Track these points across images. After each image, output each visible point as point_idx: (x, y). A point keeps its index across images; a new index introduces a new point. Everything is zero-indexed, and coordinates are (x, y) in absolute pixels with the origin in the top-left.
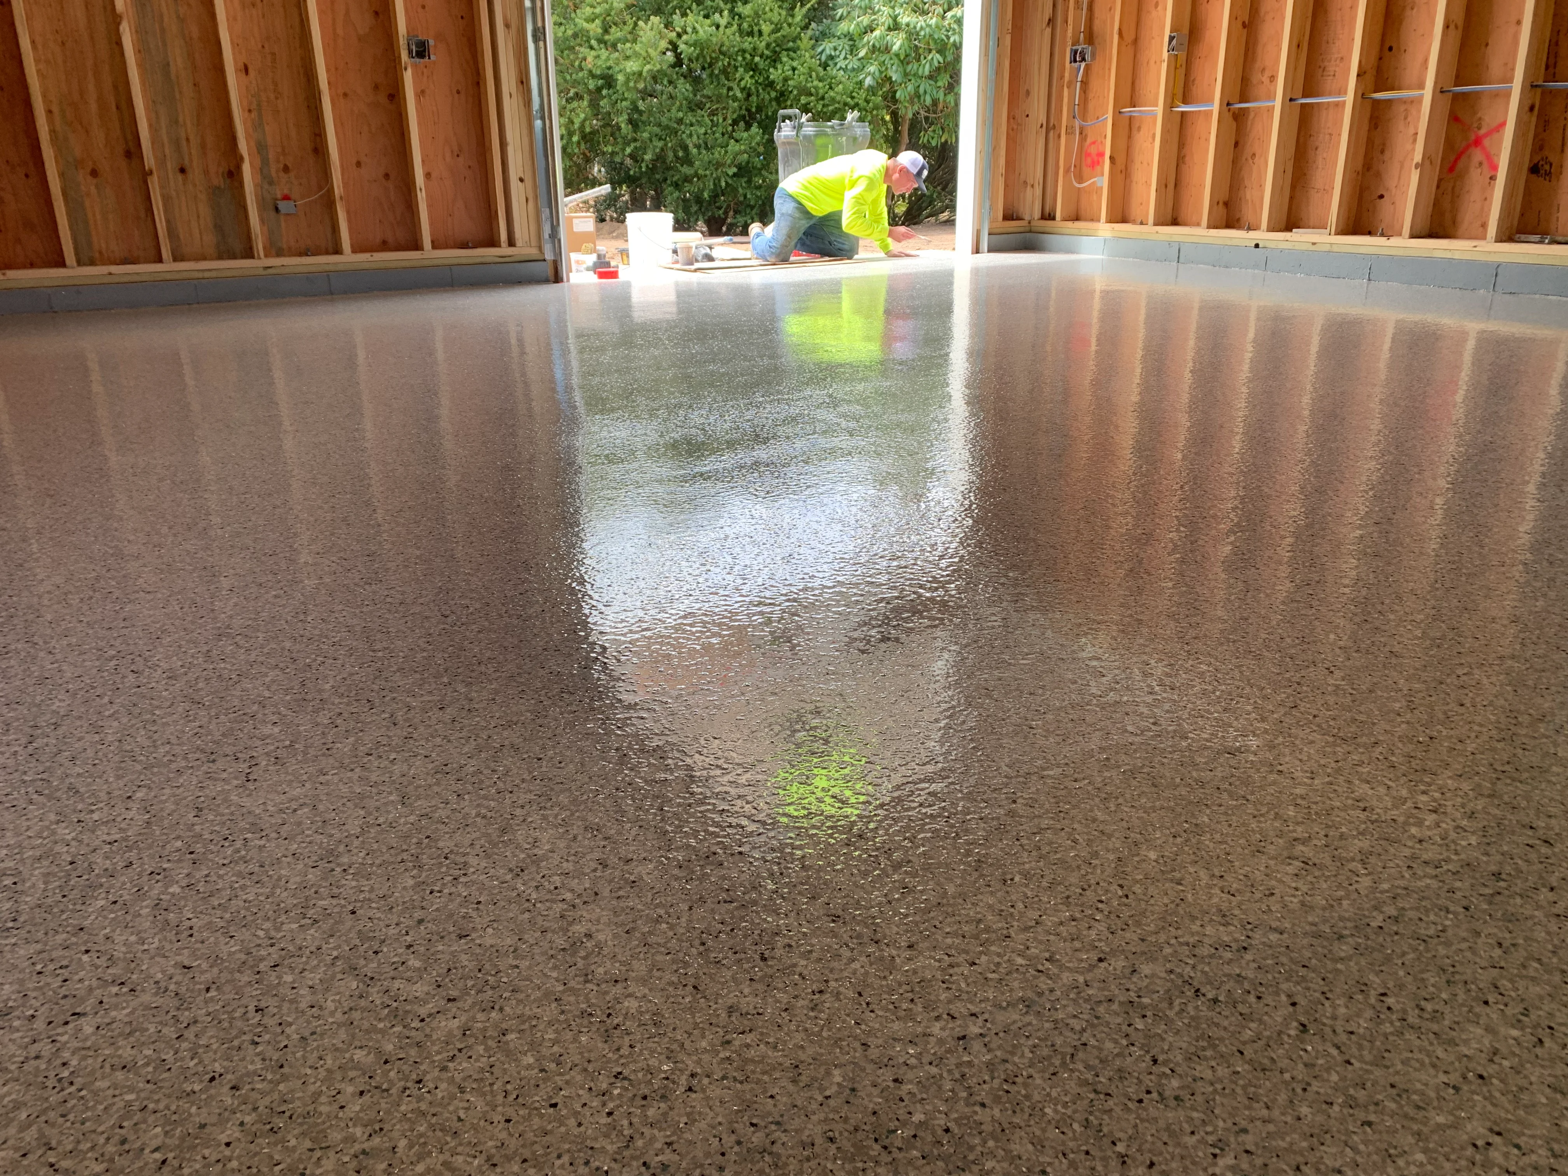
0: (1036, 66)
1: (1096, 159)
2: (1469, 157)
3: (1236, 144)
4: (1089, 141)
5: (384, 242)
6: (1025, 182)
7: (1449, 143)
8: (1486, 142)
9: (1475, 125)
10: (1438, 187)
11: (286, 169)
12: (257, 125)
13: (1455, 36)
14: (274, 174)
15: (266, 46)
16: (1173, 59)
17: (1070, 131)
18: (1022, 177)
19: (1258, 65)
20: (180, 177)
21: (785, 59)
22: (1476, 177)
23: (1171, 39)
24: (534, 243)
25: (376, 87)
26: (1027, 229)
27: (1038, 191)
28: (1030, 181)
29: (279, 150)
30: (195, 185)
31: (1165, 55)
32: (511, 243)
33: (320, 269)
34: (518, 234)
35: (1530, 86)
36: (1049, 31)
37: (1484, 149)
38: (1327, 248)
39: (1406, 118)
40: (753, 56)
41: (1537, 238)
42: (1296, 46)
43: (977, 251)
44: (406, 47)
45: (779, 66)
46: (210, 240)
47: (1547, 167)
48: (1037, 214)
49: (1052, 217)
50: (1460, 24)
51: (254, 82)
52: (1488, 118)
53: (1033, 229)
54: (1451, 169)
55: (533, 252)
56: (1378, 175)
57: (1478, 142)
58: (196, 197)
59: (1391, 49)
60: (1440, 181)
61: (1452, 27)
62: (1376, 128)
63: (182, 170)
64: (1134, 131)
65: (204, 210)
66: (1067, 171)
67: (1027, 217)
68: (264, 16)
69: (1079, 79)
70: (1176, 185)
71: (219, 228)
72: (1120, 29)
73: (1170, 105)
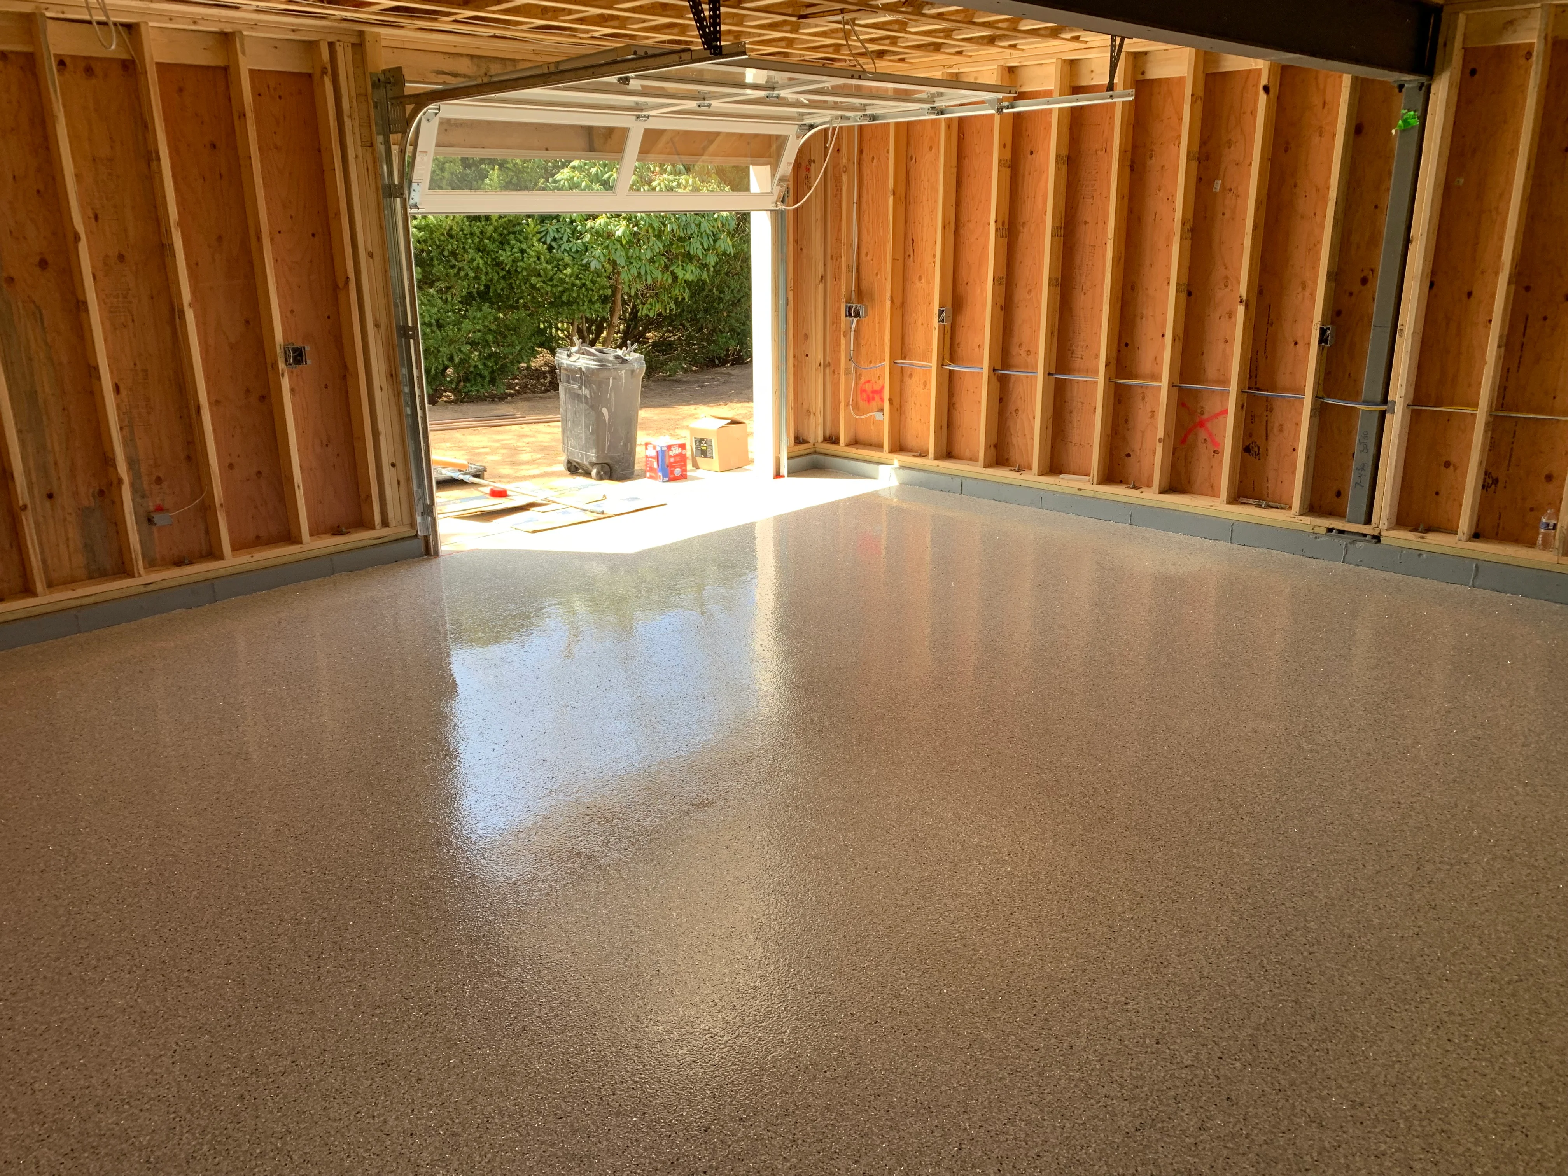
0: (813, 315)
1: (871, 395)
2: (1196, 434)
3: (1001, 400)
4: (863, 380)
5: (258, 537)
6: (808, 411)
7: (1179, 422)
8: (1209, 425)
9: (1199, 411)
10: (1173, 454)
11: (159, 480)
12: (129, 442)
13: (1179, 344)
14: (146, 486)
15: (138, 363)
16: (942, 329)
17: (847, 371)
18: (805, 406)
19: (1015, 340)
20: (48, 504)
21: (513, 242)
22: (1204, 451)
23: (941, 312)
24: (406, 520)
25: (248, 391)
26: (813, 450)
27: (820, 420)
28: (812, 410)
29: (151, 462)
30: (63, 508)
31: (936, 324)
32: (385, 523)
33: (202, 578)
34: (391, 515)
35: (1241, 392)
36: (821, 286)
37: (1207, 430)
38: (1091, 494)
39: (1143, 398)
40: (482, 240)
41: (1256, 502)
42: (1050, 333)
43: (778, 475)
44: (283, 354)
45: (508, 249)
46: (79, 560)
47: (1256, 449)
48: (820, 439)
49: (836, 441)
50: (1182, 336)
51: (126, 400)
52: (1210, 406)
53: (818, 450)
54: (1184, 441)
55: (406, 531)
56: (1125, 439)
57: (1202, 424)
58: (65, 520)
59: (1127, 345)
60: (1175, 449)
61: (1177, 339)
62: (1120, 403)
63: (50, 496)
64: (906, 378)
65: (74, 533)
66: (847, 405)
67: (812, 440)
68: (135, 336)
69: (853, 329)
70: (948, 426)
71: (89, 548)
72: (892, 297)
73: (941, 364)
